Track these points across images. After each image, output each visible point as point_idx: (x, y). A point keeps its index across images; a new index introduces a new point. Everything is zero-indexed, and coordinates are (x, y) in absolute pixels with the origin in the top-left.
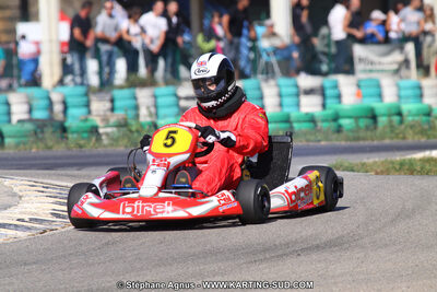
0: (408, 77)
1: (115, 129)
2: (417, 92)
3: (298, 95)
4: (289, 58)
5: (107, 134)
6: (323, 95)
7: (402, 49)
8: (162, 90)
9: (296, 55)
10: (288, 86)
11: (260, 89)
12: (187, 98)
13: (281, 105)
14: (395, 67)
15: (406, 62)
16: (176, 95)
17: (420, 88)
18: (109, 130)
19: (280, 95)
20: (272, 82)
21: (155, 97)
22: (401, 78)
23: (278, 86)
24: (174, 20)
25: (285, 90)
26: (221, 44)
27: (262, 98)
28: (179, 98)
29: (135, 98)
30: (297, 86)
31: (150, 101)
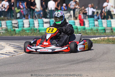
0: (71, 20)
1: (4, 31)
2: (74, 23)
3: (43, 24)
4: (40, 14)
5: (2, 32)
6: (50, 24)
7: (70, 12)
8: (8, 21)
9: (42, 13)
10: (40, 21)
11: (34, 22)
12: (15, 24)
13: (39, 26)
14: (68, 17)
15: (71, 16)
16: (12, 23)
17: (75, 22)
18: (3, 31)
19: (39, 24)
20: (37, 20)
21: (6, 23)
22: (69, 20)
23: (38, 21)
24: (12, 4)
25: (40, 22)
26: (22, 10)
27: (34, 24)
28: (12, 24)
29: (1, 23)
30: (43, 21)
31: (5, 24)
